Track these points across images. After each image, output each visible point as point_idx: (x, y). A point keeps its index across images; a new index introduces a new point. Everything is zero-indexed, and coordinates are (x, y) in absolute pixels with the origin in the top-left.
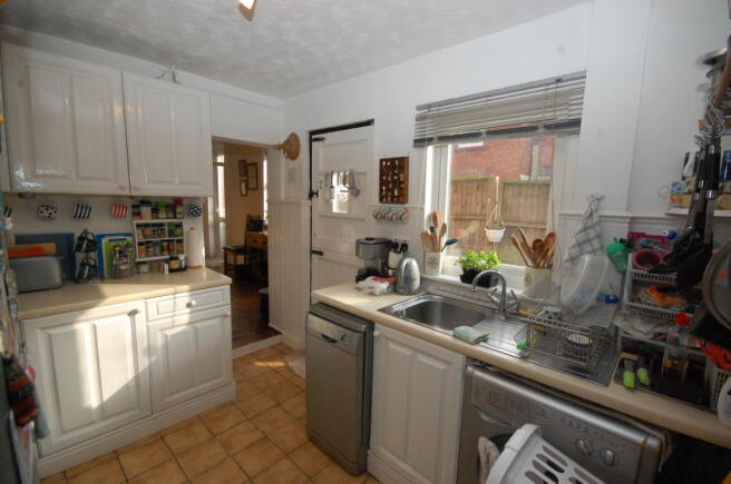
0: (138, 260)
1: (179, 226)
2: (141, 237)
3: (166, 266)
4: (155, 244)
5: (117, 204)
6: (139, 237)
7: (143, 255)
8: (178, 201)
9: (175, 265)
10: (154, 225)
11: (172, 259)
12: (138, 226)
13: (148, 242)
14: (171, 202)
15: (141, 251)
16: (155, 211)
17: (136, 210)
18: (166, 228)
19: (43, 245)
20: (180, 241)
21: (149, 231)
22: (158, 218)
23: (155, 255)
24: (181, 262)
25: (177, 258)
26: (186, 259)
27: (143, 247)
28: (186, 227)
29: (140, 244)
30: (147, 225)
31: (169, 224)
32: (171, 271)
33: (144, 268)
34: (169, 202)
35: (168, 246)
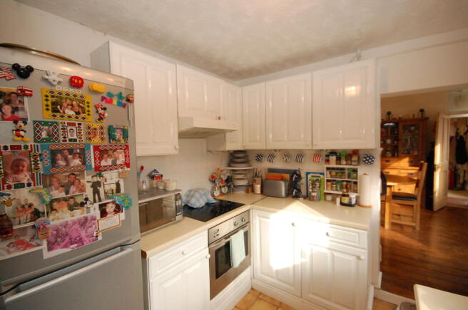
0: (326, 191)
1: (355, 171)
2: (329, 176)
3: (338, 200)
4: (338, 182)
5: (317, 154)
6: (327, 176)
7: (329, 188)
8: (355, 152)
9: (346, 200)
10: (338, 169)
11: (344, 195)
12: (328, 169)
13: (333, 180)
14: (351, 153)
15: (327, 186)
16: (339, 159)
17: (327, 158)
18: (346, 172)
19: (284, 175)
20: (356, 183)
21: (334, 173)
22: (340, 164)
23: (337, 190)
24: (350, 199)
25: (348, 196)
26: (358, 198)
27: (329, 183)
28: (360, 173)
29: (328, 181)
30: (333, 169)
31: (348, 169)
32: (342, 204)
33: (329, 198)
34: (349, 152)
35: (346, 186)
